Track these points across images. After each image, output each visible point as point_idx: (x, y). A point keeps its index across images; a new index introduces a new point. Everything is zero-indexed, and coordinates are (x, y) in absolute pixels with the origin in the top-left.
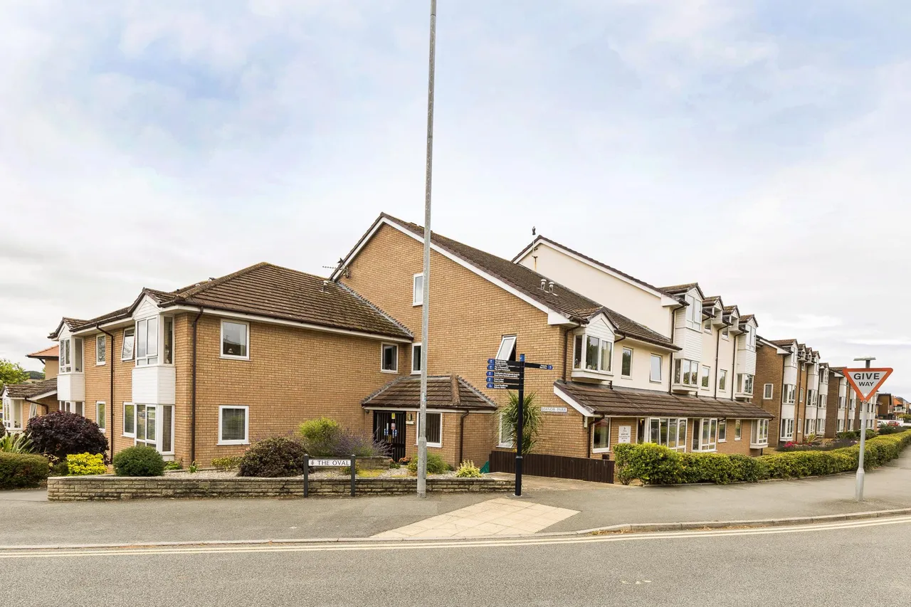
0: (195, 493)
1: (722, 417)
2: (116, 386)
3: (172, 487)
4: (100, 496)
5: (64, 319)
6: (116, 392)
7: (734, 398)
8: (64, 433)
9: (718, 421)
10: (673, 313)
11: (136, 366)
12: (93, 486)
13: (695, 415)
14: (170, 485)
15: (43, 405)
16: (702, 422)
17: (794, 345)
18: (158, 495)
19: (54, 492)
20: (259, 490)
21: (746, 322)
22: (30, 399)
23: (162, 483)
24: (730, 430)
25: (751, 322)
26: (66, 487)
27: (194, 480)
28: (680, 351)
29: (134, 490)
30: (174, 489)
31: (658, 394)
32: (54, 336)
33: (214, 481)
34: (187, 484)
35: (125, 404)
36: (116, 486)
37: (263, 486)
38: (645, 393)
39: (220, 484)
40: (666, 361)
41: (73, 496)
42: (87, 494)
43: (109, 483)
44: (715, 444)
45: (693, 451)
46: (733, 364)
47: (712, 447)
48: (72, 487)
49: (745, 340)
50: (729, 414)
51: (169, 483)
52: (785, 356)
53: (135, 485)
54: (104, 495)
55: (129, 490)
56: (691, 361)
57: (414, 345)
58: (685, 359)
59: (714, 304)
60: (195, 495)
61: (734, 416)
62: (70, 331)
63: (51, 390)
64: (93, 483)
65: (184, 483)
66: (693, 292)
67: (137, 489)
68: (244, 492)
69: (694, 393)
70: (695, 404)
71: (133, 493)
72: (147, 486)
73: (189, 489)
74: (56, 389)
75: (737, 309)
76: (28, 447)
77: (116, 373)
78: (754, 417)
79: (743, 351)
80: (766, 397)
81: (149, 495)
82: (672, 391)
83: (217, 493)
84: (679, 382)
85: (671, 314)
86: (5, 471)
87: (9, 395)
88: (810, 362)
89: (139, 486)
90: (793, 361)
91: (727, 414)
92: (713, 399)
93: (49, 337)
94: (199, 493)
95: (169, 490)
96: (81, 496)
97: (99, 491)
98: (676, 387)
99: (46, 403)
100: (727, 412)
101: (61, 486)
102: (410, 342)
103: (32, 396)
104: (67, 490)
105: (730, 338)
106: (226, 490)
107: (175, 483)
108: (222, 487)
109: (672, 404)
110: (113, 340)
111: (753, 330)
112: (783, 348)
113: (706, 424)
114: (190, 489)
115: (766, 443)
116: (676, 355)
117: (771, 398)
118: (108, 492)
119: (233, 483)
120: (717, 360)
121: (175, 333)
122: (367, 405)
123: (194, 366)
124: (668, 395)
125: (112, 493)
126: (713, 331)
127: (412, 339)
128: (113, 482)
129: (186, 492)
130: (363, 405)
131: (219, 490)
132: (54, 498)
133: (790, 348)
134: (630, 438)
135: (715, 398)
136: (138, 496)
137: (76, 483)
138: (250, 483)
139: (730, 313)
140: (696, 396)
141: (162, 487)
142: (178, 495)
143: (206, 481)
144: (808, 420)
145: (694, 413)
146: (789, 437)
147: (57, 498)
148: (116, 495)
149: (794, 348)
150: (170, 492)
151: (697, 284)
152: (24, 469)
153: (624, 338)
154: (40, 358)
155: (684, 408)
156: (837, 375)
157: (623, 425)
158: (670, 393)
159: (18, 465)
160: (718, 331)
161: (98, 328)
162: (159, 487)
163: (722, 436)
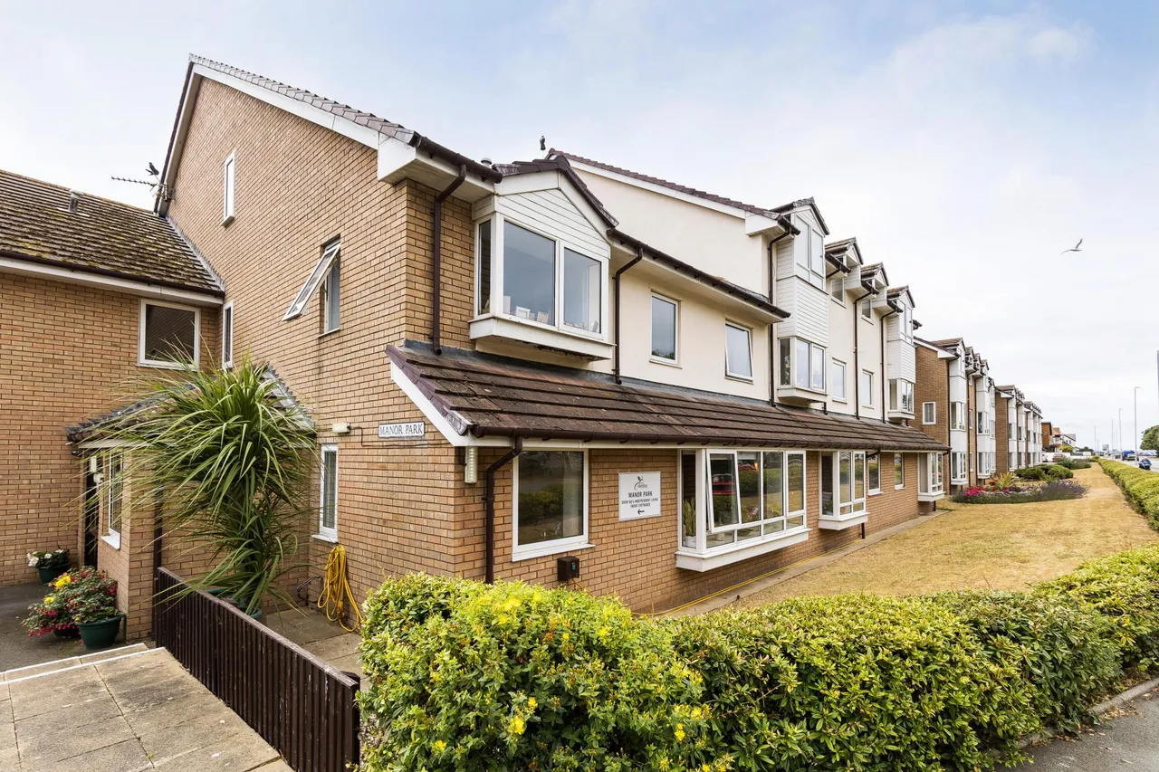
1: (873, 447)
7: (886, 419)
9: (867, 456)
10: (770, 249)
13: (821, 445)
16: (837, 457)
17: (960, 347)
21: (898, 295)
24: (888, 473)
25: (903, 297)
28: (786, 320)
31: (744, 404)
38: (711, 399)
40: (761, 340)
44: (863, 500)
45: (822, 517)
46: (882, 364)
47: (858, 507)
49: (898, 325)
50: (885, 443)
52: (949, 361)
56: (809, 343)
57: (226, 307)
58: (799, 338)
59: (845, 249)
61: (894, 448)
66: (805, 213)
69: (819, 406)
70: (823, 425)
75: (883, 269)
78: (924, 449)
79: (896, 343)
80: (927, 421)
82: (776, 400)
84: (788, 383)
85: (766, 251)
88: (978, 373)
90: (960, 368)
91: (881, 442)
92: (855, 420)
98: (783, 392)
100: (881, 441)
105: (874, 319)
109: (774, 421)
111: (908, 312)
112: (946, 350)
113: (844, 462)
115: (941, 492)
116: (781, 329)
117: (934, 423)
120: (856, 352)
124: (768, 407)
126: (847, 301)
127: (222, 295)
130: (71, 438)
133: (955, 350)
134: (659, 502)
135: (857, 417)
139: (872, 274)
140: (825, 412)
144: (980, 454)
145: (818, 439)
146: (963, 479)
149: (960, 350)
151: (812, 199)
153: (639, 259)
155: (799, 430)
156: (1003, 395)
157: (633, 470)
158: (771, 402)
160: (855, 304)
163: (874, 484)
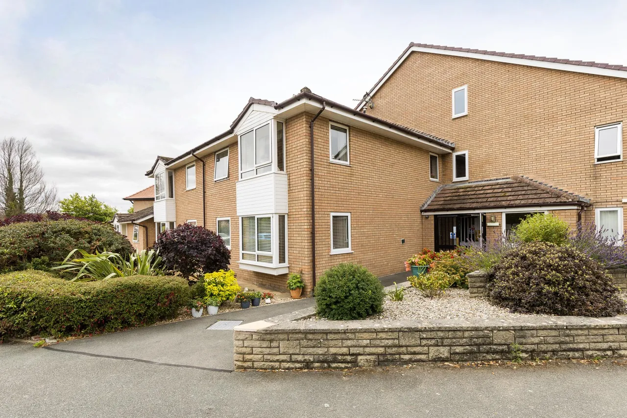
0: (488, 353)
2: (208, 204)
3: (446, 342)
4: (322, 362)
5: (159, 157)
6: (207, 211)
8: (196, 248)
11: (240, 179)
12: (310, 343)
14: (442, 338)
15: (143, 226)
18: (423, 357)
19: (244, 354)
20: (605, 346)
22: (135, 222)
23: (429, 335)
26: (265, 344)
27: (486, 328)
29: (381, 350)
30: (450, 346)
32: (150, 174)
33: (522, 329)
34: (471, 338)
35: (218, 219)
36: (349, 343)
37: (611, 338)
39: (532, 336)
41: (277, 361)
42: (300, 358)
43: (337, 336)
48: (274, 344)
51: (441, 334)
53: (381, 339)
54: (330, 358)
55: (373, 350)
57: (455, 154)
60: (489, 357)
62: (165, 165)
63: (149, 215)
64: (310, 336)
65: (467, 334)
67: (385, 347)
68: (577, 350)
71: (378, 355)
72: (403, 342)
73: (476, 345)
74: (153, 213)
76: (161, 265)
77: (208, 193)
81: (407, 357)
83: (526, 352)
86: (148, 303)
87: (119, 221)
89: (390, 342)
93: (146, 175)
94: (495, 352)
95: (442, 349)
96: (291, 361)
97: (320, 351)
99: (146, 225)
101: (257, 343)
102: (451, 152)
103: (137, 220)
104: (267, 351)
106: (544, 347)
107: (450, 334)
108: (536, 340)
110: (204, 165)
114: (478, 345)
118: (335, 354)
119: (554, 333)
121: (286, 139)
122: (426, 211)
123: (312, 170)
125: (342, 355)
127: (453, 149)
128: (343, 336)
129: (471, 352)
130: (422, 211)
131: (530, 347)
132: (246, 365)
136: (387, 360)
137: (281, 336)
138: (586, 332)
141: (429, 342)
142: (457, 357)
143: (507, 329)
147: (249, 364)
148: (349, 358)
150: (444, 352)
152: (167, 297)
154: (131, 200)
159: (161, 292)
161: (193, 155)
162: (424, 342)
